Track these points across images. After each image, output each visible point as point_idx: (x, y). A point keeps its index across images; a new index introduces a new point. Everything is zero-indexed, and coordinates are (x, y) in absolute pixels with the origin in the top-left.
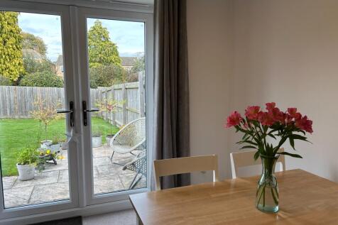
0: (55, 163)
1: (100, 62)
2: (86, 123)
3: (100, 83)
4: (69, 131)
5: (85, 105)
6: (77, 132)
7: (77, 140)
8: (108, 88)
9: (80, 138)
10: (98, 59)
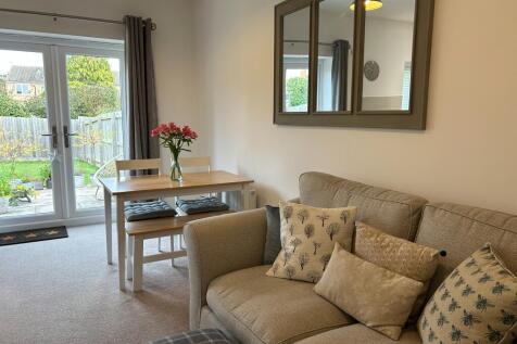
0: (29, 201)
1: (81, 80)
2: (67, 145)
3: (82, 111)
4: (52, 151)
5: (66, 129)
6: (59, 152)
7: (60, 160)
8: (94, 119)
9: (62, 158)
10: (78, 76)
